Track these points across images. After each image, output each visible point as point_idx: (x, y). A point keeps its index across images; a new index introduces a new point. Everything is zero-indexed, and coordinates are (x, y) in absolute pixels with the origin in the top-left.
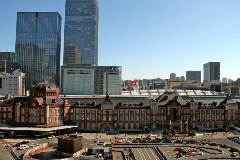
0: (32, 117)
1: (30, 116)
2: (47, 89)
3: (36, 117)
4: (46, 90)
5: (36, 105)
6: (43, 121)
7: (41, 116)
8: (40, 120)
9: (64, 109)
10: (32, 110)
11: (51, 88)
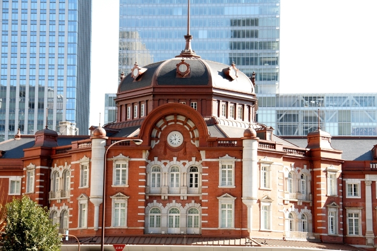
0: (165, 202)
1: (152, 198)
2: (218, 82)
3: (183, 203)
4: (214, 85)
5: (185, 143)
6: (227, 220)
7: (215, 193)
8: (212, 216)
9: (319, 173)
10: (165, 169)
11: (231, 79)
